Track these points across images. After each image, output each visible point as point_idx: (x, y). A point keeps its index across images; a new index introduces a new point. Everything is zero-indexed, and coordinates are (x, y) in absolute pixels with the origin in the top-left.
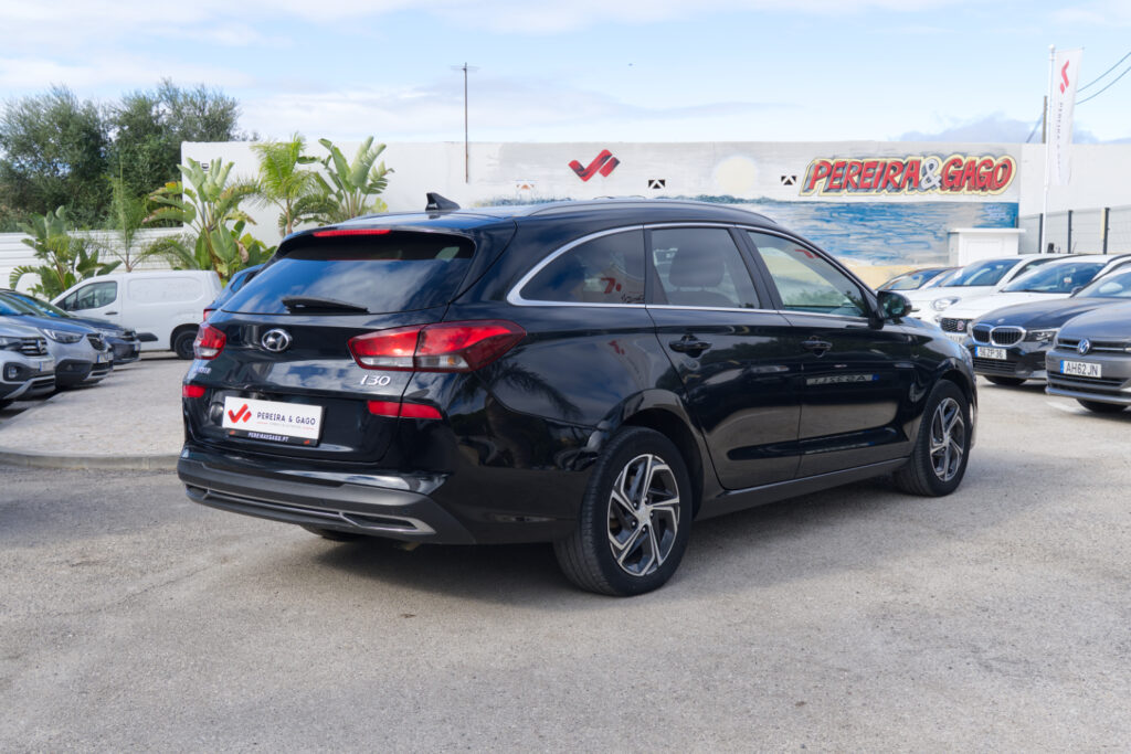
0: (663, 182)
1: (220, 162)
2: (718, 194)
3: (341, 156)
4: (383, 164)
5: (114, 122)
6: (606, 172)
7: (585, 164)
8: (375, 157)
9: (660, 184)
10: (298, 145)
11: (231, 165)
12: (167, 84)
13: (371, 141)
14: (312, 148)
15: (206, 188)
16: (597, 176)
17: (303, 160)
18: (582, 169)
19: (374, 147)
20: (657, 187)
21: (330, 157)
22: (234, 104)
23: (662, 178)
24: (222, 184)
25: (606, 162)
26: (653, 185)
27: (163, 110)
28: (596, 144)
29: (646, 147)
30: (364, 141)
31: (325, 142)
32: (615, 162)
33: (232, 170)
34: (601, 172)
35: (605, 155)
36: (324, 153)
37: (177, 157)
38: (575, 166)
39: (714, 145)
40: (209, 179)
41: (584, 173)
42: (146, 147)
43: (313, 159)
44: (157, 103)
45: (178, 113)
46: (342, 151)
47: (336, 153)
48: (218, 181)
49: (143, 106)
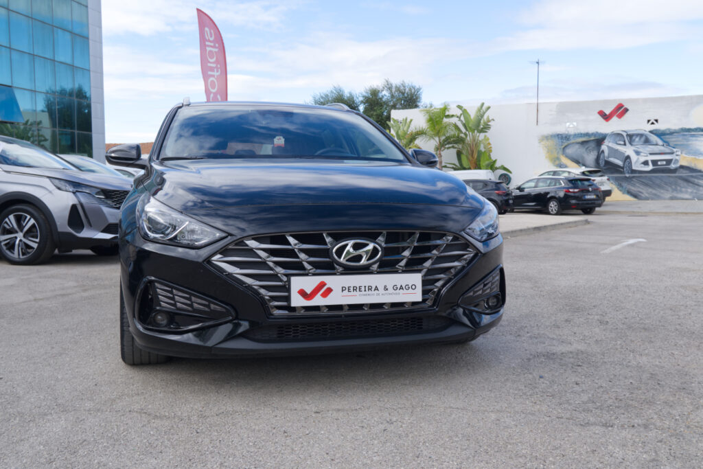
0: (657, 121)
1: (406, 119)
2: (693, 127)
3: (468, 113)
4: (488, 117)
5: (362, 102)
6: (620, 116)
7: (607, 112)
8: (484, 113)
9: (655, 122)
10: (445, 109)
11: (411, 121)
12: (387, 81)
13: (483, 104)
14: (454, 110)
15: (400, 133)
16: (615, 119)
17: (448, 116)
18: (606, 115)
19: (484, 108)
20: (653, 123)
21: (461, 115)
22: (419, 89)
23: (656, 119)
24: (407, 131)
25: (621, 110)
26: (650, 122)
27: (385, 94)
28: (615, 100)
29: (646, 100)
30: (479, 104)
31: (459, 107)
32: (626, 110)
33: (412, 123)
34: (617, 116)
35: (620, 106)
36: (459, 112)
37: (389, 118)
38: (602, 114)
39: (691, 97)
40: (401, 128)
41: (607, 117)
42: (375, 113)
43: (453, 116)
44: (382, 91)
45: (392, 96)
46: (468, 111)
47: (465, 112)
48: (405, 129)
49: (375, 93)
